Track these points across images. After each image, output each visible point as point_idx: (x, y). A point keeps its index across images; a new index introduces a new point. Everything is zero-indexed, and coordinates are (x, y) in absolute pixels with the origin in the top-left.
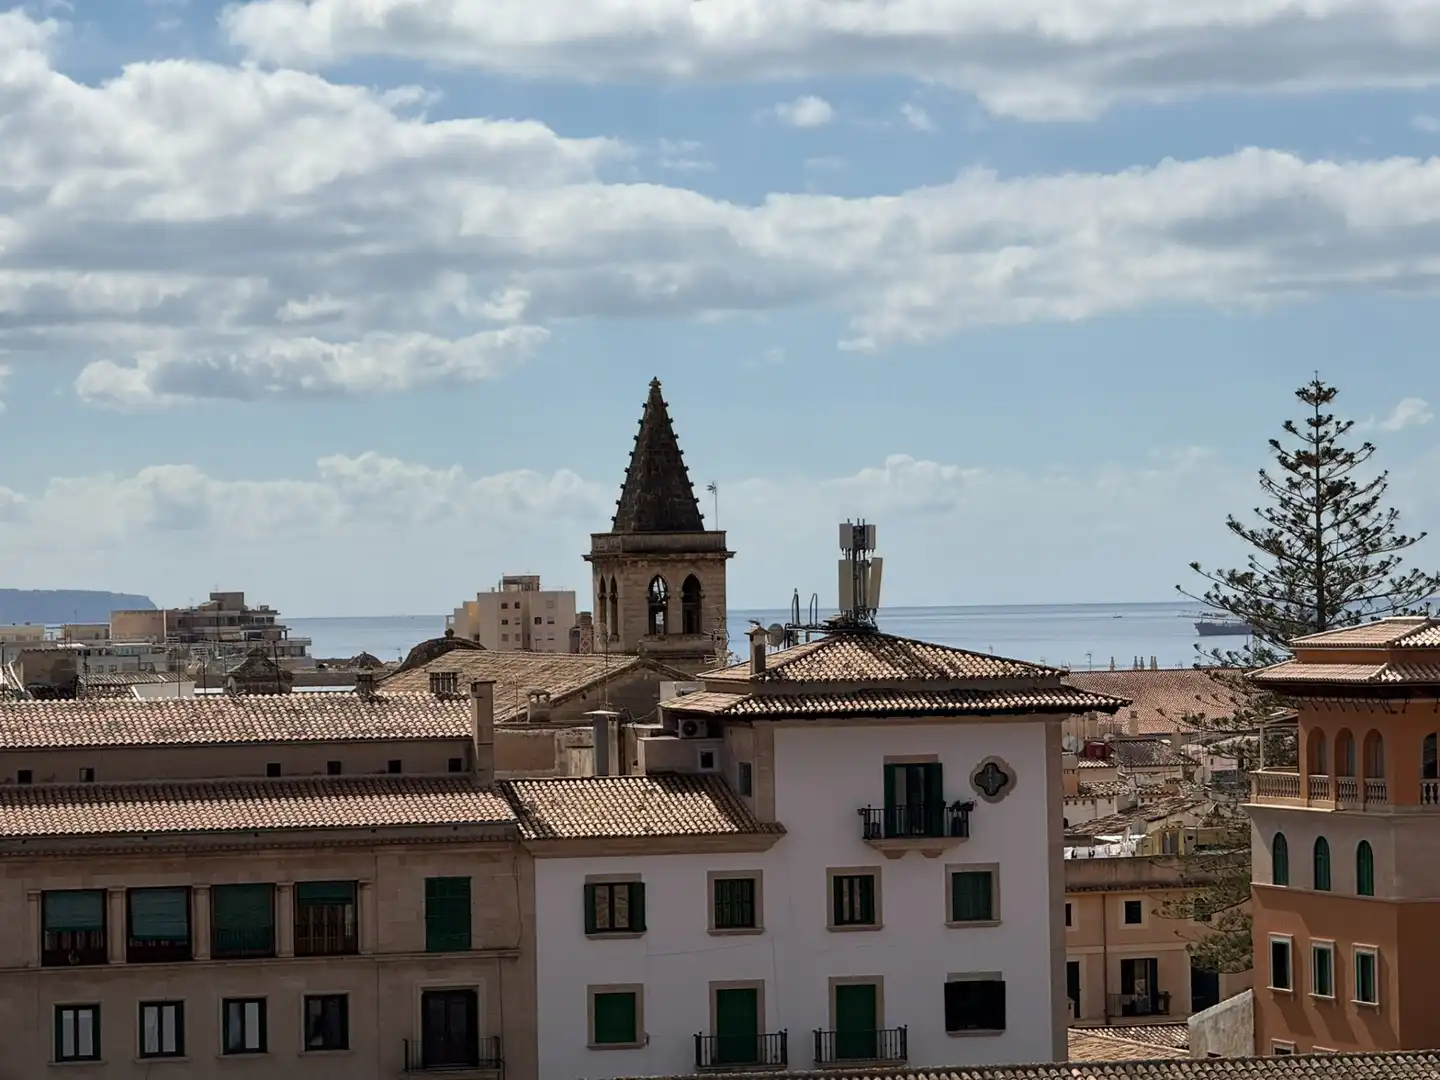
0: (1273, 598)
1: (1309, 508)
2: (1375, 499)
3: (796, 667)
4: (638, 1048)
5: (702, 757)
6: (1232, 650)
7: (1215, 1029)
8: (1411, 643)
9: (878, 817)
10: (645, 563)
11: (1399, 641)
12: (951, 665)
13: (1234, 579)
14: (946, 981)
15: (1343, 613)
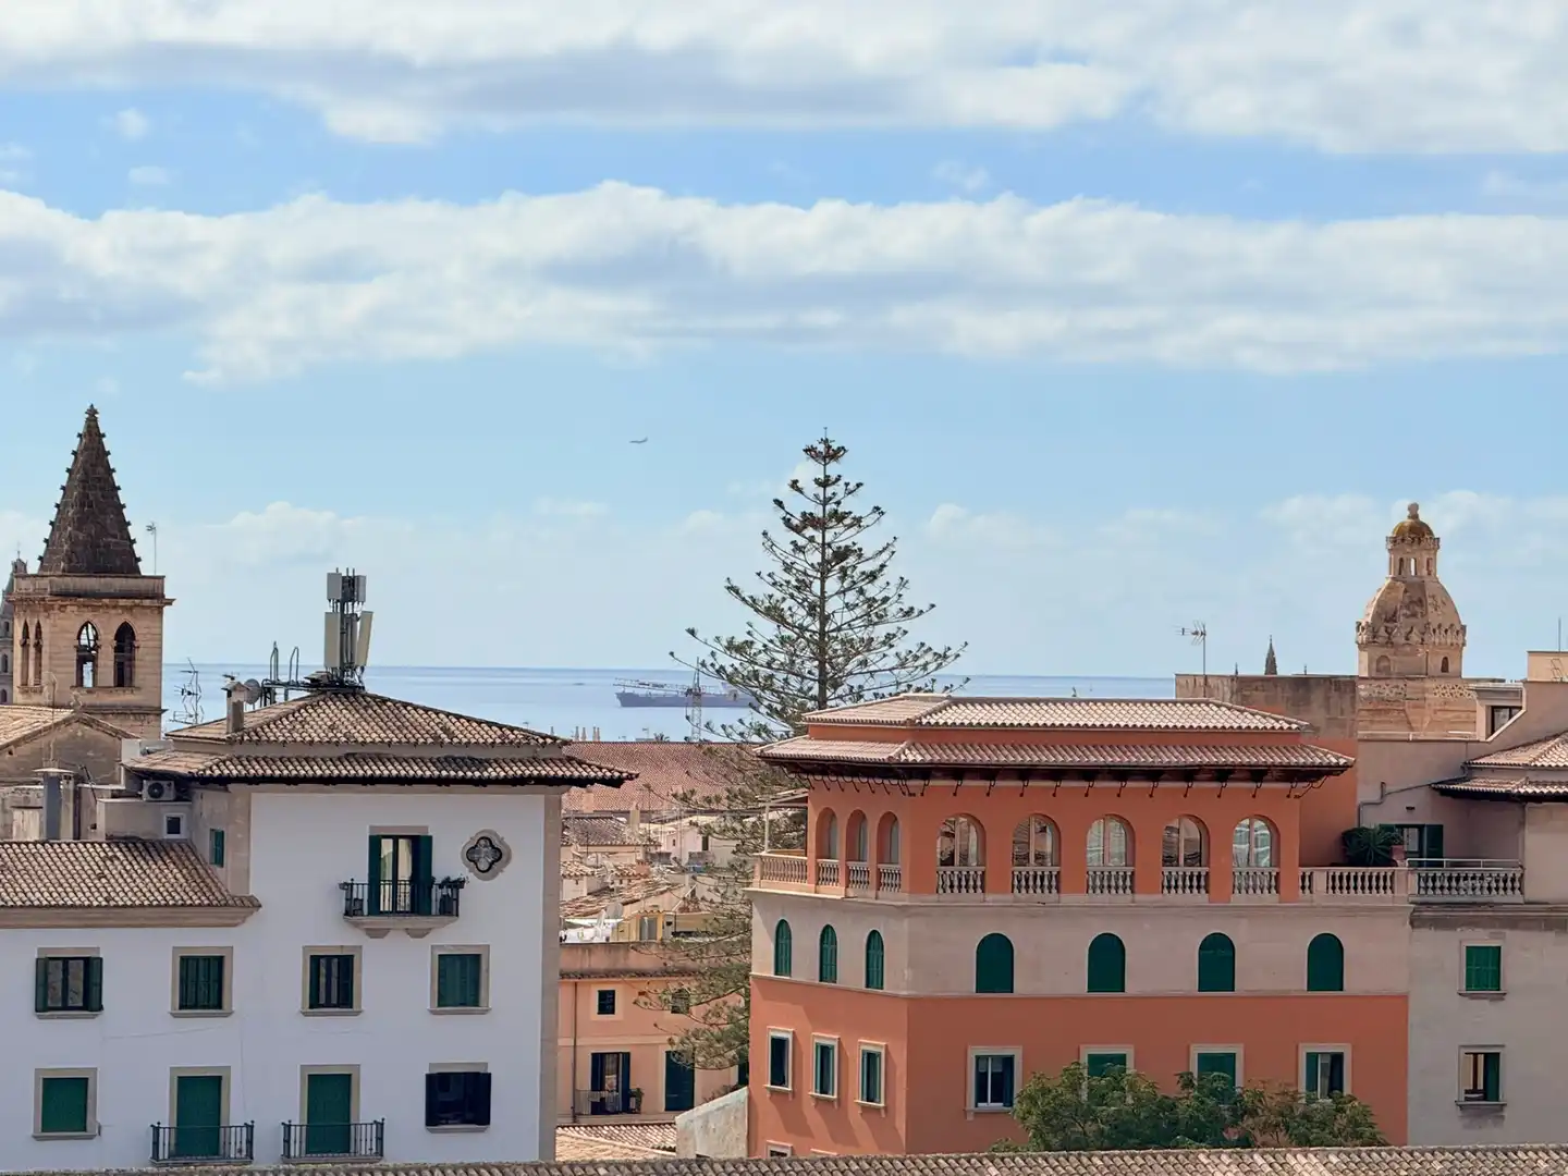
0: (772, 669)
1: (814, 574)
2: (883, 566)
3: (277, 727)
4: (91, 1138)
5: (169, 822)
6: (727, 724)
7: (705, 1127)
8: (933, 721)
9: (362, 893)
10: (75, 608)
11: (920, 719)
12: (446, 730)
13: (732, 647)
14: (428, 1072)
15: (845, 687)
